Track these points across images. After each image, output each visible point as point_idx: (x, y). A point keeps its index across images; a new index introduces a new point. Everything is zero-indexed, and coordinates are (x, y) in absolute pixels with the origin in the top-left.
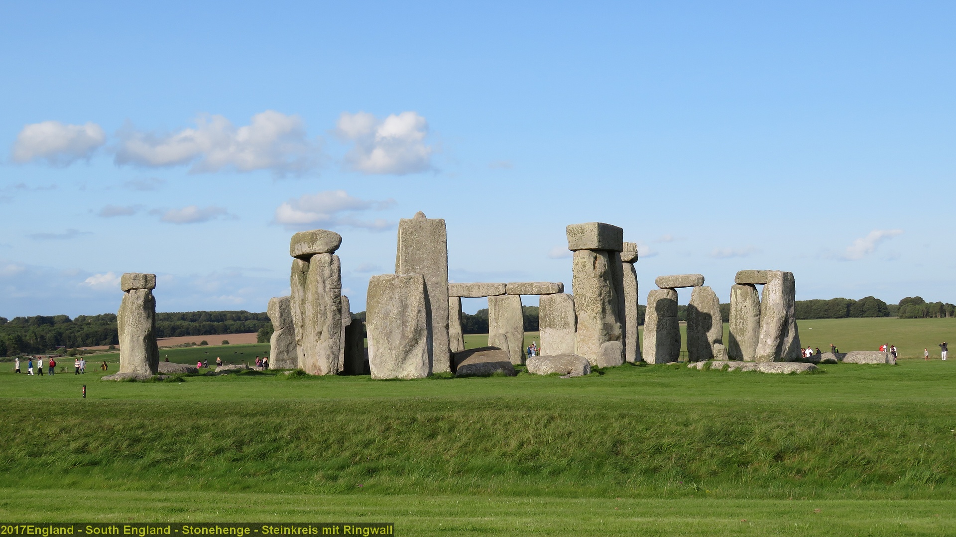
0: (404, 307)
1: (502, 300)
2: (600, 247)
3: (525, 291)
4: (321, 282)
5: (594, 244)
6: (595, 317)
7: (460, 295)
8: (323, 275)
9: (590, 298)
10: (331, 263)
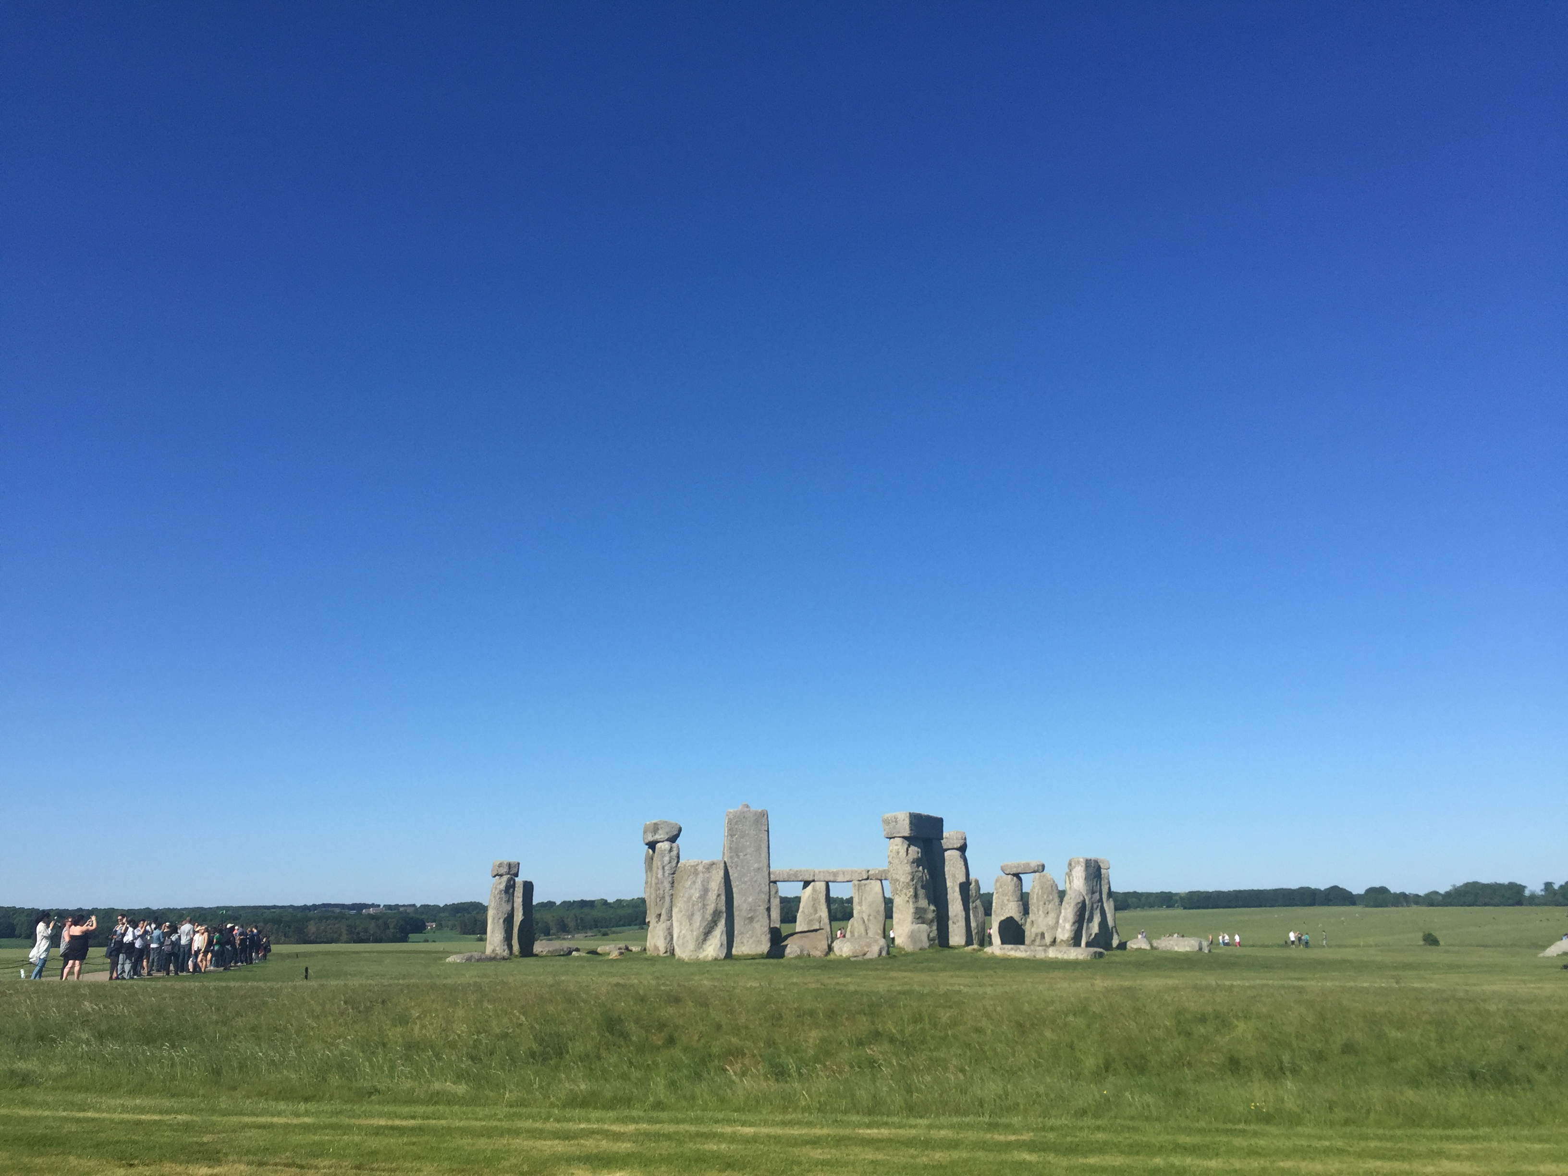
0: (706, 890)
1: (865, 885)
2: (912, 835)
3: (886, 876)
4: (660, 867)
5: (907, 833)
6: (908, 901)
7: (826, 880)
8: (663, 861)
9: (903, 883)
10: (671, 850)
